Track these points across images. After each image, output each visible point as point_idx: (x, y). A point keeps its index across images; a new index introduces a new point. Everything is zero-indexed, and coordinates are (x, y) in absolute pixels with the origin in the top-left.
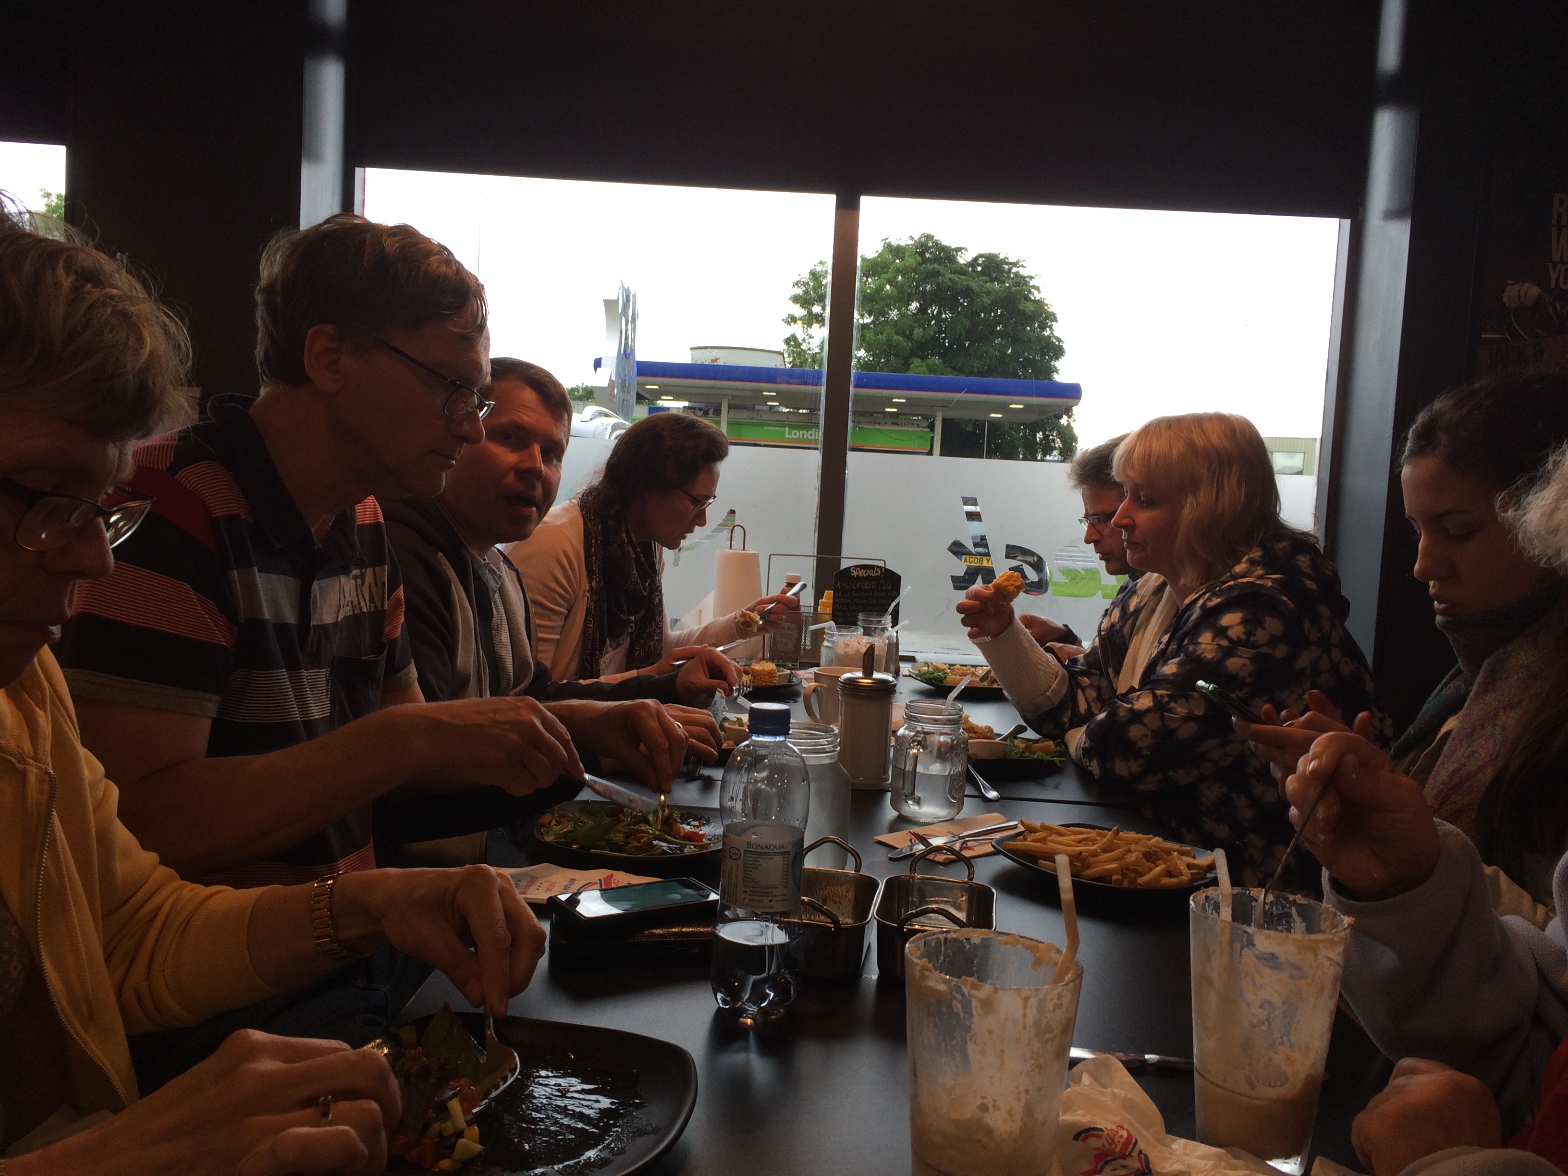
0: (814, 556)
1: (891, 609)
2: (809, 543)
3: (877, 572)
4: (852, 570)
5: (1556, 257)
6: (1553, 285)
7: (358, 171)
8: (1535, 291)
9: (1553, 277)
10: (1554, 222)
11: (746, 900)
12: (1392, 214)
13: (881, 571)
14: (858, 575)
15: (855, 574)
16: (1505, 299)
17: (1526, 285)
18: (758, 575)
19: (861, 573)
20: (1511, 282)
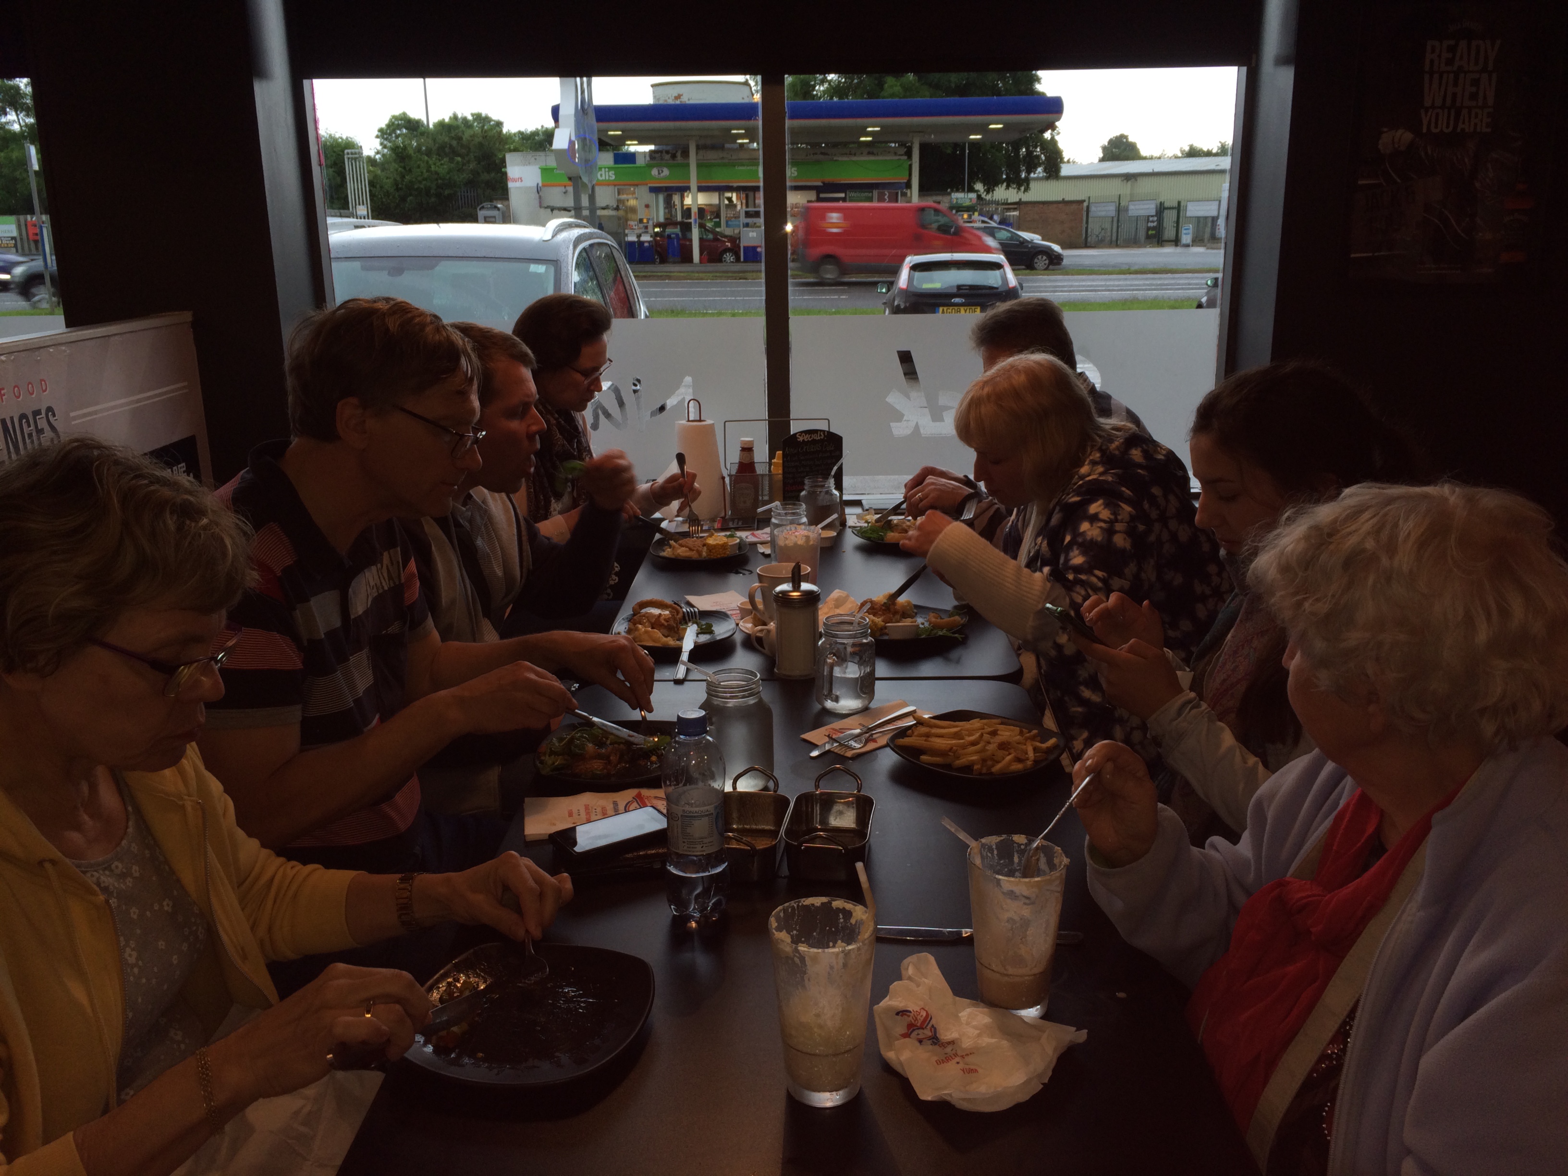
0: (766, 420)
1: (833, 473)
2: (760, 407)
3: (820, 435)
4: (797, 436)
5: (1428, 103)
6: (1425, 130)
7: (306, 82)
8: (1408, 136)
9: (1425, 122)
10: (1427, 68)
11: (685, 848)
12: (1282, 61)
13: (824, 434)
14: (803, 440)
15: (801, 439)
16: (1380, 147)
17: (1400, 132)
18: (715, 444)
19: (807, 438)
20: (1385, 130)
